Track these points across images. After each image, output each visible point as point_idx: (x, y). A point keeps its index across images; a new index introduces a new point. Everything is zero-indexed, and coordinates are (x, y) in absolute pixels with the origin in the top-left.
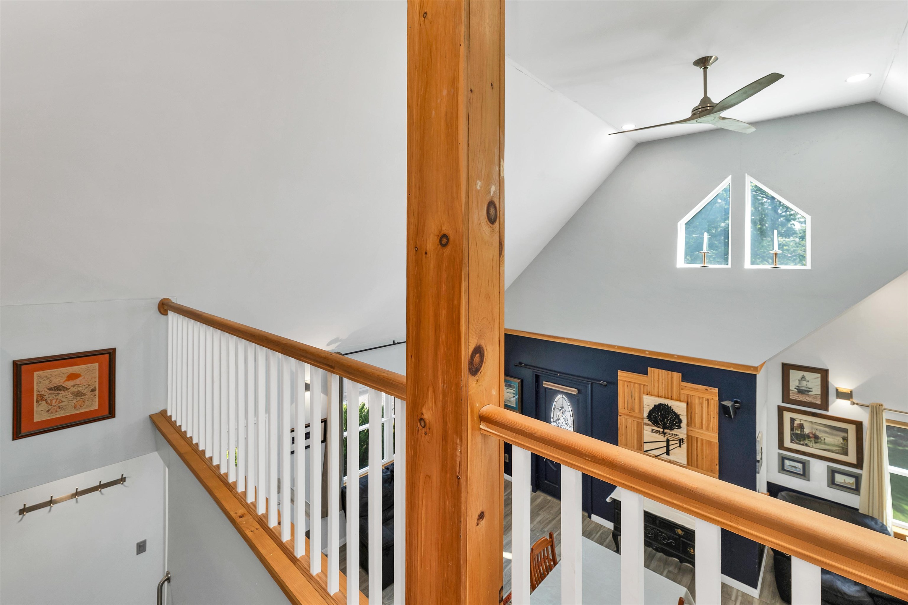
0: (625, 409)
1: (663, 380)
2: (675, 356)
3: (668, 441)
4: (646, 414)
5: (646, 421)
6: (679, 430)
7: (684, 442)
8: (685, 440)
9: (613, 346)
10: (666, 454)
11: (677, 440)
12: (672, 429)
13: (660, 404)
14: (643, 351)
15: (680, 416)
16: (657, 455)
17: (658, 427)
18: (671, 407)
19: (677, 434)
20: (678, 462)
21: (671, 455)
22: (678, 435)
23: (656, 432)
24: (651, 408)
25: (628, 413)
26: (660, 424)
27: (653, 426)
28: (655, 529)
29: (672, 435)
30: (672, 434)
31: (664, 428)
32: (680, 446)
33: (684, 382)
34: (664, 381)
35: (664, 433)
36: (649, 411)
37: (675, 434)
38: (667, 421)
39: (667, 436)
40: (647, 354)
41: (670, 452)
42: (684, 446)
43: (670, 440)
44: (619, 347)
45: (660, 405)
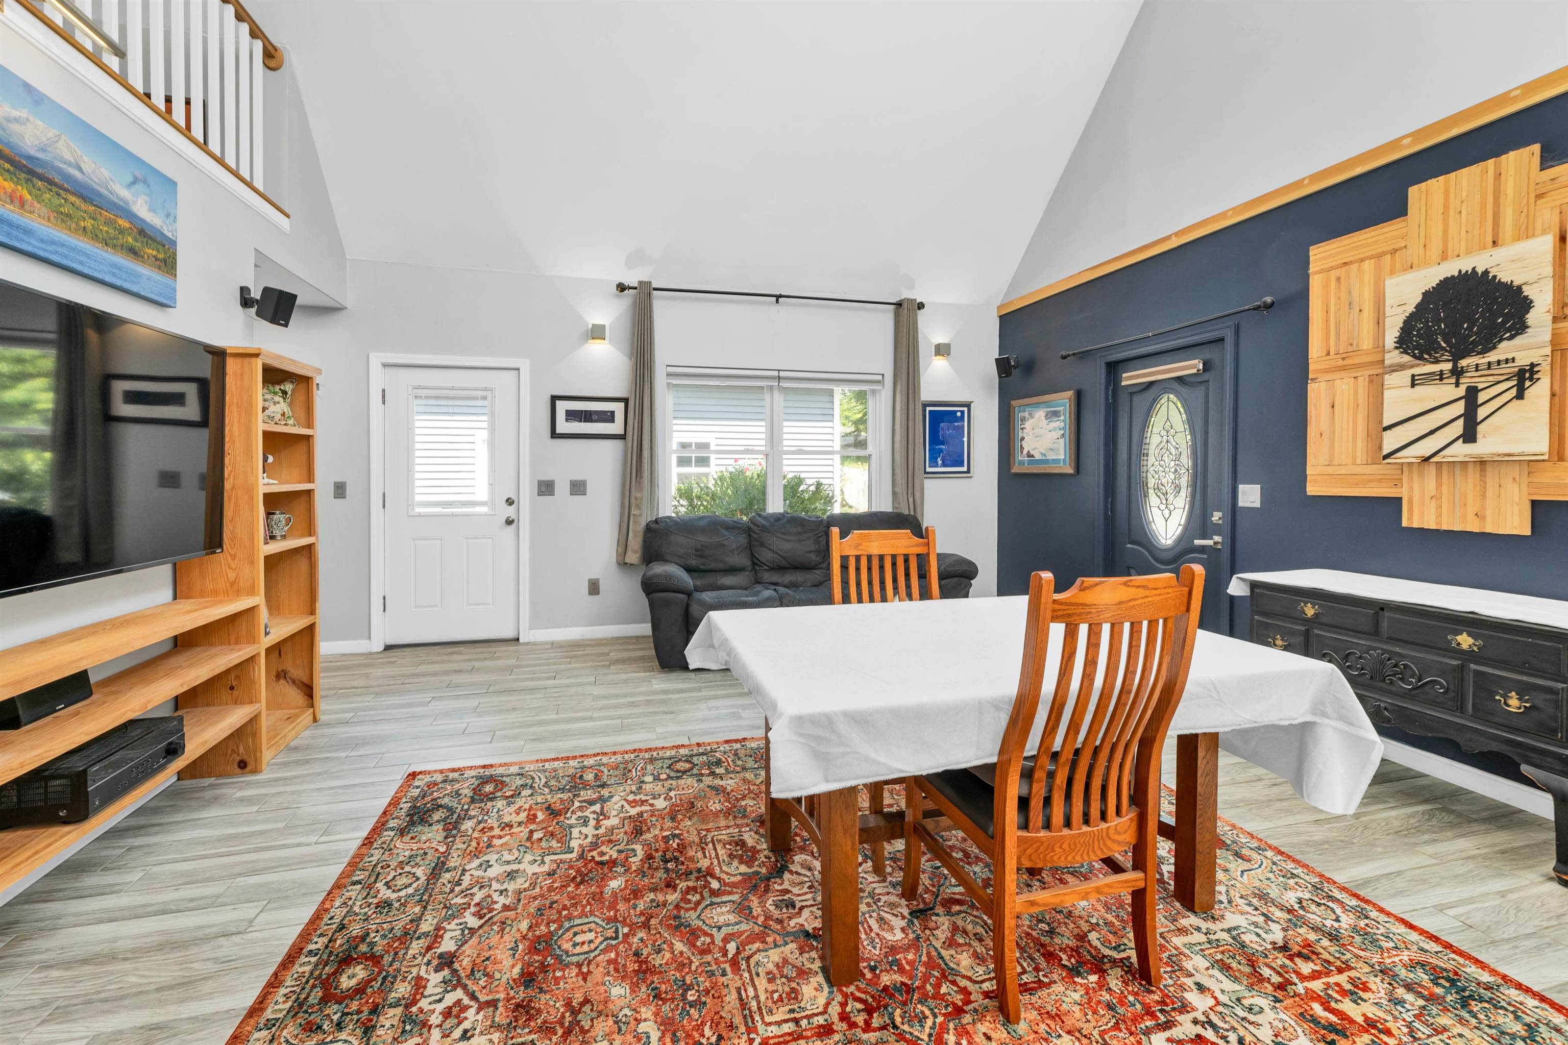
0: (1328, 354)
1: (1462, 202)
2: (1513, 94)
3: (1472, 394)
4: (1392, 334)
5: (1394, 357)
6: (1518, 340)
7: (1536, 376)
8: (1545, 367)
9: (1298, 184)
10: (1461, 440)
11: (1507, 379)
12: (1489, 347)
13: (1446, 279)
14: (1395, 144)
15: (1524, 288)
16: (1427, 455)
17: (1437, 361)
18: (1486, 272)
19: (1510, 356)
20: (1509, 455)
21: (1484, 436)
22: (1513, 360)
23: (1429, 378)
24: (1411, 308)
25: (1341, 363)
26: (1443, 349)
27: (1418, 365)
28: (1375, 649)
29: (1489, 368)
30: (1489, 363)
31: (1456, 357)
32: (1520, 396)
33: (1552, 166)
34: (1464, 205)
35: (1457, 373)
36: (1405, 322)
37: (1499, 362)
38: (1470, 329)
39: (1465, 381)
40: (1409, 146)
41: (1481, 429)
42: (1539, 392)
43: (1480, 386)
44: (1314, 178)
45: (1446, 284)
